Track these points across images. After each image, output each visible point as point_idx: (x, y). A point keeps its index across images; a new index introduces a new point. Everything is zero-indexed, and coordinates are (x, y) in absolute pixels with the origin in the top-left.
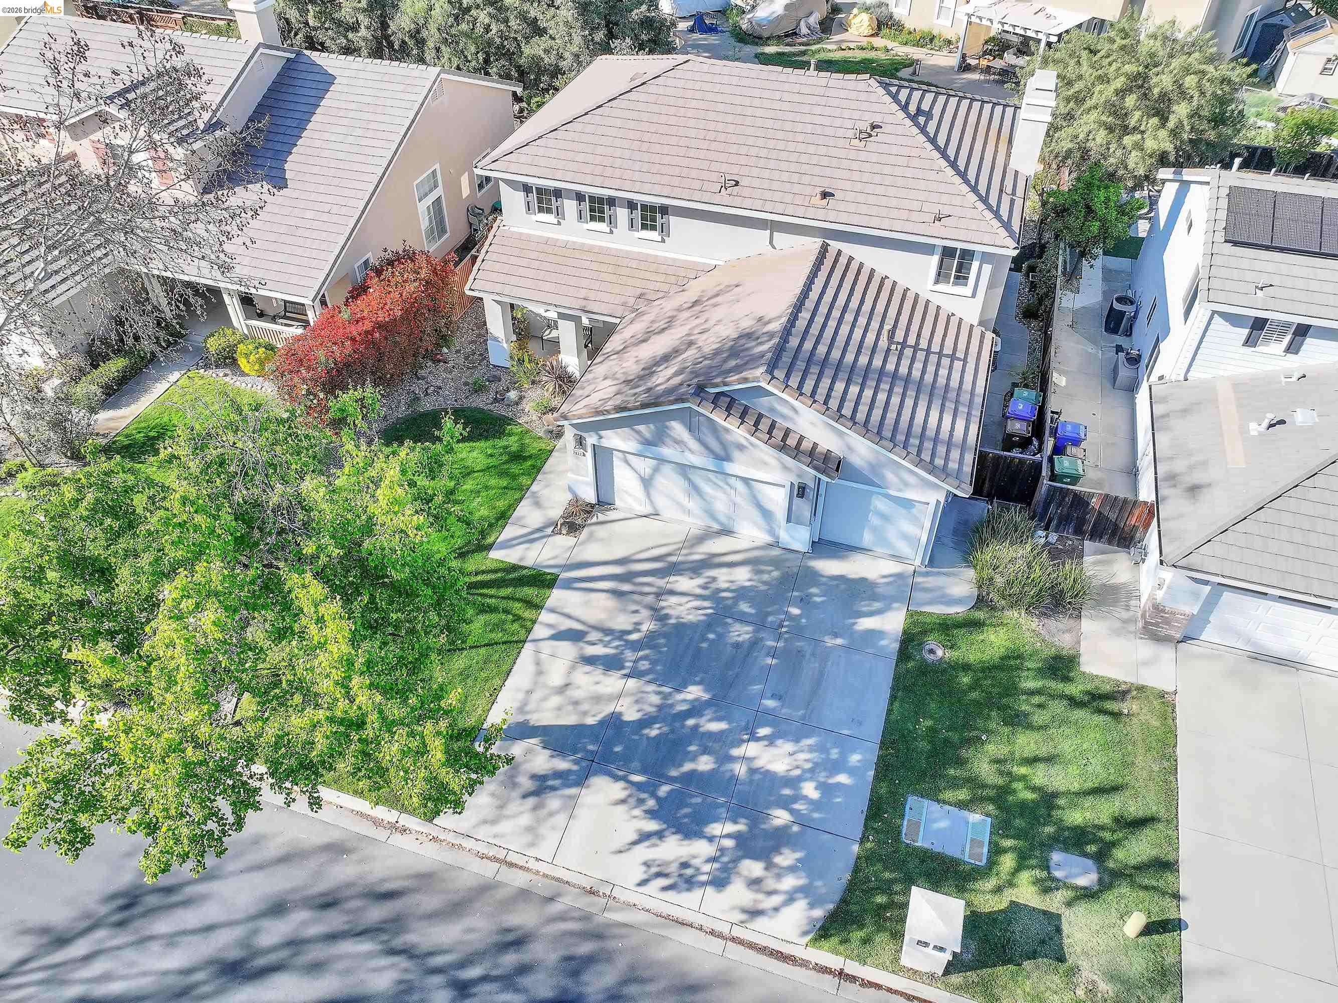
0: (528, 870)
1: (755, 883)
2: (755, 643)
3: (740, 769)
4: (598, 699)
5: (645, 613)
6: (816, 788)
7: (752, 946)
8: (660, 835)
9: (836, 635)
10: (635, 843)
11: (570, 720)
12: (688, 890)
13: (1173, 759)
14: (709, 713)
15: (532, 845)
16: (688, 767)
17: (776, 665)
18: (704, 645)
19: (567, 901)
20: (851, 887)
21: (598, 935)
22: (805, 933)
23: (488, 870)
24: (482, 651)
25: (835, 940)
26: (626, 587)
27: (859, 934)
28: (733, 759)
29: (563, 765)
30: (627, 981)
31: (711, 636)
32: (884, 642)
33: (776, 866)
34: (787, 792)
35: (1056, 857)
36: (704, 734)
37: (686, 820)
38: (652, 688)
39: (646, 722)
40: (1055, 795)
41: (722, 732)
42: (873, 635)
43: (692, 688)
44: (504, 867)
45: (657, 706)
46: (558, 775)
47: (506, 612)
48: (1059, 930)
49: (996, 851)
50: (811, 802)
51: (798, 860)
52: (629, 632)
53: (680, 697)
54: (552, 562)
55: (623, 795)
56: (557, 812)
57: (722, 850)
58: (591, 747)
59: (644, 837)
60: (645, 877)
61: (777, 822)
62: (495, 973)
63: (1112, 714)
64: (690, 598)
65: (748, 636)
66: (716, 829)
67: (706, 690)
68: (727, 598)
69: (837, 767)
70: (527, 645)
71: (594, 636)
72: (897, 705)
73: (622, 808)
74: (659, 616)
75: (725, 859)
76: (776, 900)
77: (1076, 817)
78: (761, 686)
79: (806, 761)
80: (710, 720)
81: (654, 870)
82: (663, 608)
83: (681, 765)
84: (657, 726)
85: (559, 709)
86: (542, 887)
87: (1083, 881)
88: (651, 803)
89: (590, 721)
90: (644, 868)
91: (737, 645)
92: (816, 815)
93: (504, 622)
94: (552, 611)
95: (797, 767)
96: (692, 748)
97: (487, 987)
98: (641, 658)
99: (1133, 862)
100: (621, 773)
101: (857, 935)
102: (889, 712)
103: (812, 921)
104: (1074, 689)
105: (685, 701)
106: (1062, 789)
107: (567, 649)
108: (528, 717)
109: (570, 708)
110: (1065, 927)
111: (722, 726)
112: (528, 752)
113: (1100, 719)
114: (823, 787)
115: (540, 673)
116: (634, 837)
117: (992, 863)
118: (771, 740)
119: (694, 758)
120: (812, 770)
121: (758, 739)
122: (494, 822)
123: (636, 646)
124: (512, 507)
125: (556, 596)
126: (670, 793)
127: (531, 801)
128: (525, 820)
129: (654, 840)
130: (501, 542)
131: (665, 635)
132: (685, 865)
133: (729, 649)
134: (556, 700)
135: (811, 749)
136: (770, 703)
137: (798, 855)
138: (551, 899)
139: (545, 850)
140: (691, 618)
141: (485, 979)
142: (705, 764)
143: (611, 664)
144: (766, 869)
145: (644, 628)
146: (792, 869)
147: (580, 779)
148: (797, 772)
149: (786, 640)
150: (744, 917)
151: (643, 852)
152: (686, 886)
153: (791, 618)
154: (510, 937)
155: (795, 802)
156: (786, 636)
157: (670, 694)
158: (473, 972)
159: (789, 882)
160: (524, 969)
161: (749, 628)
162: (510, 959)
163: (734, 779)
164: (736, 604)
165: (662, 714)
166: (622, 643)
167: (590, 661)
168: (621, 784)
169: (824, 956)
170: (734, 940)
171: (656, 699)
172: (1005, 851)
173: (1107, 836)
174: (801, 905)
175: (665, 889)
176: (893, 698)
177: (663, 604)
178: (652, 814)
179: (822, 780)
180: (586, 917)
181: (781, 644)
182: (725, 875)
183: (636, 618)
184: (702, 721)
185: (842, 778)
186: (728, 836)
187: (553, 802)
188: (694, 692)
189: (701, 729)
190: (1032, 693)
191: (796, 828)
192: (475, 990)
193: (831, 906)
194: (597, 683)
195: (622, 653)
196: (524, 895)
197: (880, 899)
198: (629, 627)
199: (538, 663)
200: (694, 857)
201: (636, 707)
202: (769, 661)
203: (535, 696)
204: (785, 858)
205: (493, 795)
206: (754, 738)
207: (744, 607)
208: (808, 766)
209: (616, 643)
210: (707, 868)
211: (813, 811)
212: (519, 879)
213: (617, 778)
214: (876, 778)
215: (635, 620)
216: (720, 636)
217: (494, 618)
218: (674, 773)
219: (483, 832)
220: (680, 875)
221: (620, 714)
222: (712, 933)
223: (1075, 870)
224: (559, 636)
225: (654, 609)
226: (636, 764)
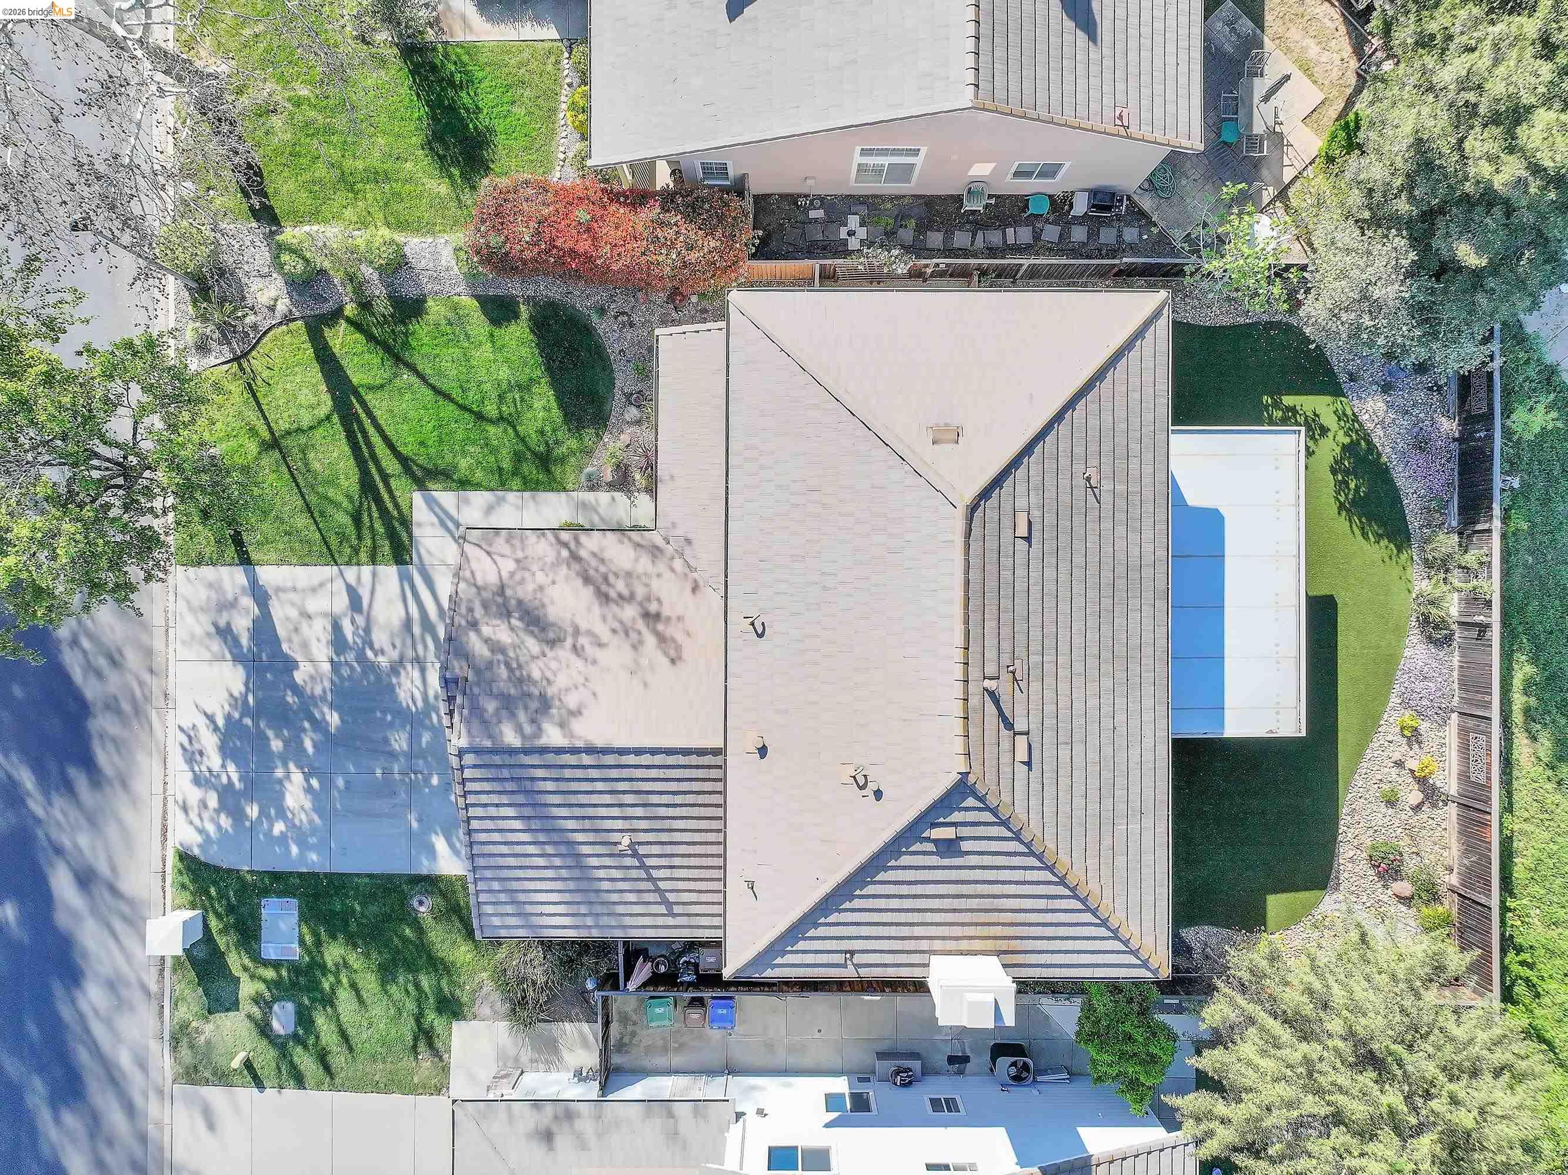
0: (167, 646)
1: (204, 804)
2: (392, 755)
3: (279, 773)
4: (305, 646)
5: (395, 655)
6: (281, 832)
7: (165, 812)
8: (216, 729)
9: (420, 820)
10: (205, 714)
11: (281, 632)
12: (186, 761)
13: (387, 1090)
14: (318, 737)
15: (184, 642)
16: (270, 733)
17: (377, 778)
18: (379, 714)
19: (155, 684)
20: (217, 869)
21: (138, 711)
22: (182, 845)
23: (158, 620)
24: (317, 535)
25: (180, 865)
26: (417, 630)
27: (187, 881)
28: (285, 765)
29: (245, 641)
30: (114, 740)
31: (389, 718)
32: (425, 862)
33: (218, 817)
34: (273, 812)
35: (290, 1006)
36: (299, 737)
37: (231, 744)
38: (327, 684)
39: (296, 690)
40: (332, 1005)
41: (305, 750)
42: (431, 852)
43: (336, 716)
44: (164, 629)
45: (312, 693)
46: (236, 641)
47: (360, 538)
48: (228, 1010)
49: (276, 965)
50: (271, 829)
51: (226, 830)
52: (372, 648)
53: (326, 710)
54: (423, 552)
55: (236, 694)
56: (210, 651)
57: (218, 777)
58: (264, 657)
59: (211, 718)
60: (185, 728)
61: (248, 810)
62: (90, 656)
63: (415, 1047)
64: (422, 689)
65: (397, 748)
66: (231, 768)
67: (337, 728)
68: (431, 719)
69: (303, 845)
70: (335, 567)
71: (360, 620)
72: (367, 880)
73: (226, 695)
74: (396, 668)
75: (213, 780)
76: (197, 821)
77: (320, 1020)
78: (353, 771)
79: (301, 821)
80: (312, 740)
81: (192, 734)
82: (405, 668)
83: (270, 728)
84: (296, 700)
85: (288, 619)
86: (158, 661)
87: (276, 1025)
88: (237, 715)
89: (285, 647)
90: (191, 726)
91: (386, 741)
92: (261, 837)
93: (348, 540)
94: (374, 575)
95: (294, 815)
96: (285, 732)
97: (80, 656)
98: (352, 668)
99: (296, 1059)
100: (251, 685)
101: (186, 880)
102: (358, 875)
103: (189, 848)
104: (431, 1016)
105: (323, 714)
106: (340, 1010)
107: (342, 602)
108: (274, 597)
109: (291, 627)
110: (231, 1014)
111: (310, 750)
112: (247, 610)
113: (409, 1038)
114: (283, 836)
115: (314, 590)
116: (209, 712)
117: (266, 963)
118: (309, 790)
119: (277, 736)
120: (294, 826)
121: (307, 780)
122: (191, 609)
123: (361, 658)
124: (478, 486)
125: (389, 572)
126: (247, 726)
127: (212, 630)
128: (199, 631)
129: (212, 727)
130: (433, 497)
131: (378, 678)
132: (201, 753)
133: (380, 736)
134: (294, 613)
135: (311, 822)
136: (340, 782)
137: (230, 830)
138: (151, 671)
139: (183, 653)
140: (403, 696)
141: (84, 652)
142: (276, 745)
143: (338, 642)
144: (215, 810)
145: (381, 659)
146: (219, 827)
147: (238, 658)
148: (290, 816)
149: (403, 781)
150: (181, 803)
151: (202, 722)
152: (188, 757)
153: (427, 780)
154: (117, 657)
155: (266, 818)
156: (407, 780)
157: (326, 700)
158: (86, 644)
159: (211, 828)
160: (99, 674)
161: (405, 747)
162: (102, 662)
163: (273, 769)
164: (427, 728)
165: (307, 701)
166: (361, 645)
167: (336, 627)
168: (243, 689)
169: (171, 860)
170: (165, 798)
171: (318, 691)
172: (277, 972)
173: (311, 1041)
174: (199, 839)
175: (182, 745)
176: (370, 876)
177: (409, 667)
178: (228, 718)
179: (289, 834)
180: (147, 699)
181: (397, 777)
182: (203, 782)
183: (387, 648)
184: (310, 734)
185: (294, 850)
186: (229, 777)
187: (216, 645)
188: (333, 719)
189: (303, 735)
190: (417, 986)
191: (248, 824)
192: (76, 649)
193: (202, 859)
194: (318, 640)
195: (351, 648)
196: (148, 652)
197: (213, 891)
198: (377, 646)
199: (322, 585)
200: (208, 758)
201: (307, 678)
202: (379, 771)
203: (292, 596)
204: (225, 821)
205: (208, 598)
206: (307, 777)
207: (426, 738)
208: (297, 822)
209: (359, 641)
210: (204, 769)
211: (264, 835)
212: (158, 644)
213: (246, 684)
214: (301, 875)
215: (385, 649)
216: (391, 725)
217: (351, 530)
218: (262, 725)
219: (182, 606)
220: (193, 753)
221: (297, 668)
222: (165, 783)
223: (283, 1019)
224: (353, 594)
225: (401, 661)
226: (260, 694)
